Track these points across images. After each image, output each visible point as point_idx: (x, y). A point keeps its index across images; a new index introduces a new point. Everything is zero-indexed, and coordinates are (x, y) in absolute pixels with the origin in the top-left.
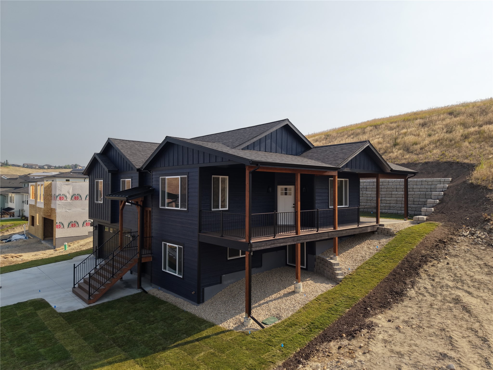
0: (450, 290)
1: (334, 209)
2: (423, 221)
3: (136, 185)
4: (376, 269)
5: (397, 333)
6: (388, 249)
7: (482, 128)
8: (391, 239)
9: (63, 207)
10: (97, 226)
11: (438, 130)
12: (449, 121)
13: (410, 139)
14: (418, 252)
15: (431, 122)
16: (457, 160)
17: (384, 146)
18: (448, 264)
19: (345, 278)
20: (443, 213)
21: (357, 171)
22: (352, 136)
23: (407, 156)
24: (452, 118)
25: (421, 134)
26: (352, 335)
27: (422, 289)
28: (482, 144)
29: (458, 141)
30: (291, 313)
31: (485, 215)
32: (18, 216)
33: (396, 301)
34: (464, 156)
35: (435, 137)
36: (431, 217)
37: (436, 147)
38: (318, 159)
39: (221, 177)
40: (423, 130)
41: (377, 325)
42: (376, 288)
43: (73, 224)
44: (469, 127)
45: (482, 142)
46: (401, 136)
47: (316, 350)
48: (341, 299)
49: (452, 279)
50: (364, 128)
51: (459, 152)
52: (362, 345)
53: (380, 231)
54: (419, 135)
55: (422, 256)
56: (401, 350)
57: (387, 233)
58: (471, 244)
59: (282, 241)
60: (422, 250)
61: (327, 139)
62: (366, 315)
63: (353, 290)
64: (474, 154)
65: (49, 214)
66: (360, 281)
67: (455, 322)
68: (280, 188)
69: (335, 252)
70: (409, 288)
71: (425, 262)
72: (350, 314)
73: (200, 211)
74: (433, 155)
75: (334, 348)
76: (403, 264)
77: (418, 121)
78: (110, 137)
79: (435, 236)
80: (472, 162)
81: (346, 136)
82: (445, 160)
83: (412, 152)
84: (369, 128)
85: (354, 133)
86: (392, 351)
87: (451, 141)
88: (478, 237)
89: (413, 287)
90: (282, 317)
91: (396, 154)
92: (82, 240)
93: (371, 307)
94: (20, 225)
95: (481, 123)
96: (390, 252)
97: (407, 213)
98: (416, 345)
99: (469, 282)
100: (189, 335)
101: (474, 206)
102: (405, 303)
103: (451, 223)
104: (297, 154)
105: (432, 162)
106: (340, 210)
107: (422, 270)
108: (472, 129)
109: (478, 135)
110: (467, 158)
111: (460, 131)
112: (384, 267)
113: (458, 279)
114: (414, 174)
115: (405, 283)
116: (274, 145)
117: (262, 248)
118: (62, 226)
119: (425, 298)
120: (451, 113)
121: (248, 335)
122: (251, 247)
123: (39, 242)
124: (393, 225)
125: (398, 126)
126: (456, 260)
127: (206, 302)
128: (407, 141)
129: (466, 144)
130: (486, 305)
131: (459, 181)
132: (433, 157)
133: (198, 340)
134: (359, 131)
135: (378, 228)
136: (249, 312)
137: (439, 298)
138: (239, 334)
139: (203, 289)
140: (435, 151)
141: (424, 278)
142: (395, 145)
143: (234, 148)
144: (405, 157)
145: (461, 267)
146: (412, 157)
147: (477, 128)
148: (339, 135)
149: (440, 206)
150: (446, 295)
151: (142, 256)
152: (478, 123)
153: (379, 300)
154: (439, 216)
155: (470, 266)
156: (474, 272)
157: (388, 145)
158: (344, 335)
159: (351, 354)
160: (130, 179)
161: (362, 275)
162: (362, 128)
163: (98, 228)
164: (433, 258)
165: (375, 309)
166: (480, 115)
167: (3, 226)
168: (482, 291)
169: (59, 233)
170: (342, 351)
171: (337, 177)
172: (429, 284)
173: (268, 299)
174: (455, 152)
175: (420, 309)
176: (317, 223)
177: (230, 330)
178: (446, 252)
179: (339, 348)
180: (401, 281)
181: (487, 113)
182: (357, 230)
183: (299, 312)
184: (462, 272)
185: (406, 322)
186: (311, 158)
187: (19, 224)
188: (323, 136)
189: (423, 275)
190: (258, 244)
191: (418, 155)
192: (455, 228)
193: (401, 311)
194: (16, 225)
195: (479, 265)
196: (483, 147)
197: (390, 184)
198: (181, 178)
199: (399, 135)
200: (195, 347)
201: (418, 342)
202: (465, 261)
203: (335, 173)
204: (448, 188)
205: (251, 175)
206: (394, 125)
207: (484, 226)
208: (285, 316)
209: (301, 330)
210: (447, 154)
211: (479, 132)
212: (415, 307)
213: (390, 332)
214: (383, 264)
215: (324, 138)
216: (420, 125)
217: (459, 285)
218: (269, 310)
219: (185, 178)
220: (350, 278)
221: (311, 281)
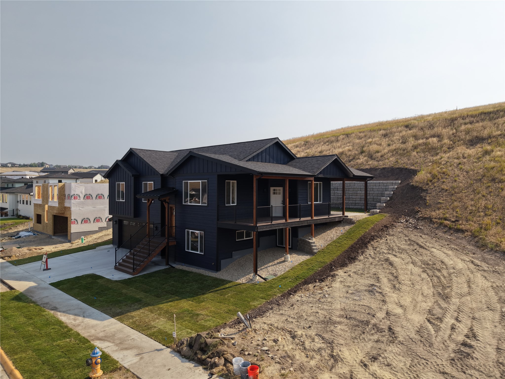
0: (384, 254)
1: (311, 204)
2: (377, 213)
3: (159, 186)
4: (340, 245)
5: (349, 277)
6: (349, 233)
7: (428, 141)
8: (352, 226)
9: (77, 205)
10: (117, 220)
11: (396, 141)
12: (405, 134)
13: (374, 147)
14: (369, 234)
15: (391, 133)
16: (406, 167)
17: (353, 153)
18: (387, 240)
19: (319, 251)
20: (391, 207)
21: (328, 176)
22: (327, 144)
23: (370, 163)
24: (407, 131)
25: (383, 144)
26: (322, 281)
27: (368, 255)
28: (426, 154)
29: (409, 151)
30: (283, 273)
31: (417, 208)
32: (12, 216)
33: (351, 262)
34: (412, 163)
35: (393, 147)
36: (382, 210)
37: (393, 155)
38: (300, 168)
39: (231, 181)
40: (384, 140)
41: (337, 275)
42: (339, 256)
43: (86, 221)
44: (419, 139)
45: (427, 152)
46: (367, 145)
47: (301, 289)
48: (316, 263)
49: (387, 249)
50: (338, 136)
51: (409, 160)
52: (328, 284)
53: (345, 220)
54: (380, 145)
55: (372, 236)
56: (350, 284)
57: (350, 222)
58: (405, 228)
59: (277, 225)
60: (372, 232)
61: (306, 145)
62: (332, 270)
63: (324, 258)
64: (419, 162)
65: (63, 212)
66: (329, 253)
67: (383, 270)
68: (272, 189)
69: (312, 235)
70: (360, 255)
71: (373, 240)
72: (321, 271)
73: (218, 206)
74: (390, 162)
75: (311, 287)
76: (358, 241)
77: (382, 132)
78: (132, 148)
79: (383, 223)
80: (416, 168)
81: (322, 143)
82: (397, 166)
83: (374, 159)
84: (341, 137)
85: (329, 140)
86: (345, 286)
87: (404, 150)
88: (410, 223)
89: (362, 255)
90: (277, 275)
91: (362, 160)
92: (94, 235)
93: (335, 266)
94: (22, 223)
95: (428, 136)
96: (350, 234)
97: (367, 208)
98: (359, 282)
99: (397, 250)
100: (218, 287)
101: (412, 202)
102: (356, 263)
103: (395, 214)
104: (284, 163)
105: (388, 168)
106: (315, 205)
107: (370, 244)
108: (421, 141)
109: (424, 146)
110: (413, 165)
111: (412, 142)
112: (345, 243)
113: (391, 249)
114: (371, 178)
115: (358, 253)
116: (268, 157)
117: (264, 230)
118: (76, 222)
119: (369, 260)
120: (407, 126)
121: (256, 285)
122: (257, 229)
123: (50, 237)
124: (355, 216)
125: (365, 136)
126: (392, 237)
127: (222, 271)
128: (371, 150)
129: (415, 153)
130: (402, 261)
131: (405, 184)
132: (389, 163)
133: (224, 289)
134: (333, 139)
135: (343, 219)
136: (256, 272)
137: (377, 259)
138: (251, 284)
139: (220, 261)
140: (391, 159)
141: (370, 249)
142: (362, 152)
143: (240, 160)
144: (369, 163)
145: (394, 242)
146: (374, 163)
147: (424, 140)
148: (316, 141)
149: (390, 202)
150: (381, 258)
151: (170, 241)
152: (426, 135)
153: (340, 263)
154: (388, 209)
155: (400, 241)
156: (401, 244)
157: (357, 152)
158: (317, 281)
159: (321, 288)
160: (153, 182)
161: (330, 249)
162: (336, 136)
163: (118, 223)
164: (378, 237)
165: (337, 267)
166: (428, 129)
167: (5, 224)
168: (403, 254)
169: (74, 228)
170: (316, 288)
171: (313, 181)
172: (373, 252)
173: (267, 266)
174: (405, 160)
175: (364, 266)
176: (300, 215)
177: (244, 283)
178: (387, 233)
179: (314, 287)
180: (356, 251)
181: (434, 128)
182: (328, 220)
183: (289, 271)
184: (394, 244)
185: (355, 272)
186: (295, 167)
187: (20, 222)
188: (303, 143)
189: (370, 248)
190: (262, 227)
191: (378, 161)
192: (397, 218)
193: (353, 267)
194: (17, 224)
195: (405, 240)
196: (426, 156)
197: (356, 185)
198: (202, 182)
199: (366, 143)
200: (223, 292)
201: (360, 281)
202: (398, 238)
203: (312, 179)
204: (396, 188)
205: (257, 181)
206: (362, 135)
207: (416, 215)
208: (279, 274)
209: (291, 280)
210: (399, 161)
211: (425, 144)
212: (362, 265)
213: (345, 278)
214: (345, 242)
215: (304, 144)
216: (382, 135)
217: (390, 252)
218: (268, 272)
219: (206, 182)
220: (322, 251)
221: (295, 255)
